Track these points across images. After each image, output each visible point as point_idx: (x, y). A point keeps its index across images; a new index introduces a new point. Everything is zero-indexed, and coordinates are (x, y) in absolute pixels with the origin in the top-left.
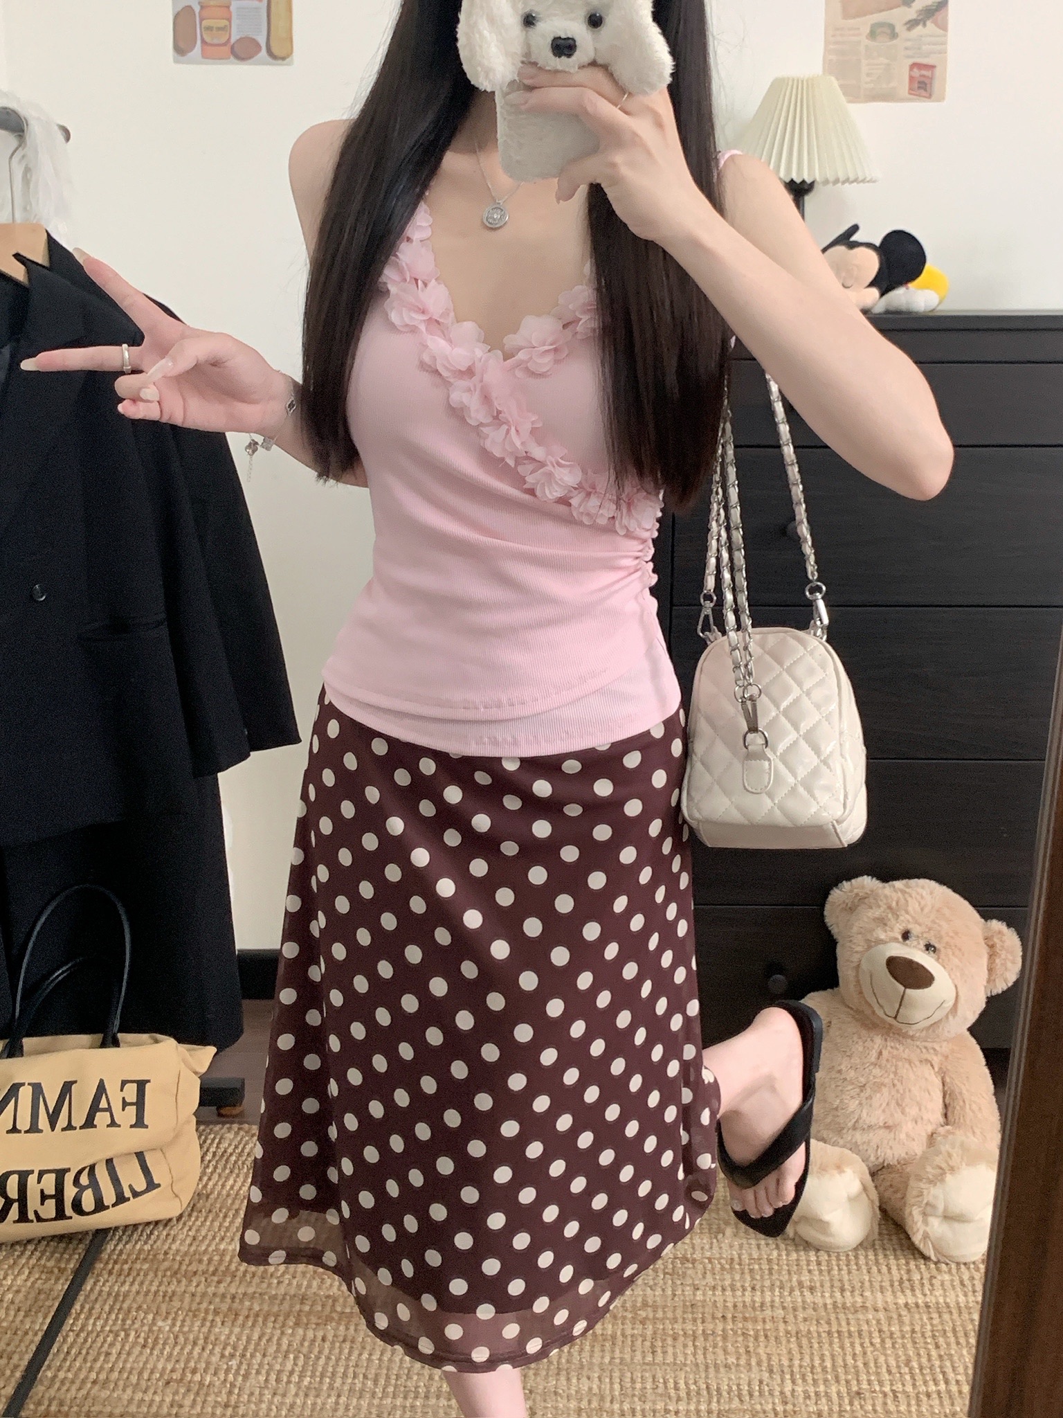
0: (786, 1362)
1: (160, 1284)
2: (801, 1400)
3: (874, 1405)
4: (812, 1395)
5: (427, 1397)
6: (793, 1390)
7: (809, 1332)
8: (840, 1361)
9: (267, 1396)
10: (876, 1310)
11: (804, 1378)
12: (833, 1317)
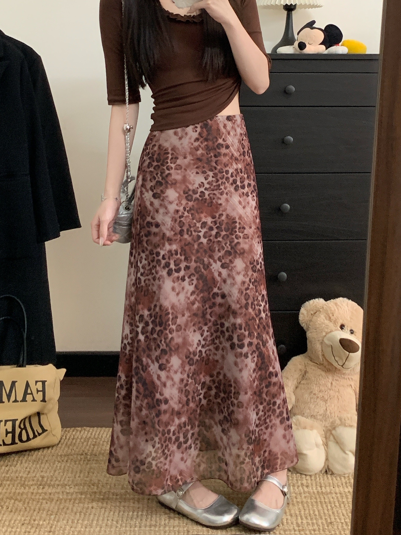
0: (298, 513)
1: (16, 489)
2: (306, 525)
3: (338, 527)
4: (311, 524)
5: (140, 527)
6: (302, 522)
7: (307, 502)
8: (322, 512)
9: (68, 528)
10: (336, 493)
11: (306, 518)
12: (317, 496)
